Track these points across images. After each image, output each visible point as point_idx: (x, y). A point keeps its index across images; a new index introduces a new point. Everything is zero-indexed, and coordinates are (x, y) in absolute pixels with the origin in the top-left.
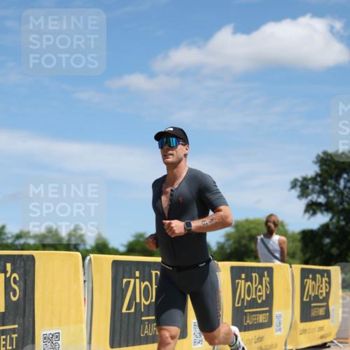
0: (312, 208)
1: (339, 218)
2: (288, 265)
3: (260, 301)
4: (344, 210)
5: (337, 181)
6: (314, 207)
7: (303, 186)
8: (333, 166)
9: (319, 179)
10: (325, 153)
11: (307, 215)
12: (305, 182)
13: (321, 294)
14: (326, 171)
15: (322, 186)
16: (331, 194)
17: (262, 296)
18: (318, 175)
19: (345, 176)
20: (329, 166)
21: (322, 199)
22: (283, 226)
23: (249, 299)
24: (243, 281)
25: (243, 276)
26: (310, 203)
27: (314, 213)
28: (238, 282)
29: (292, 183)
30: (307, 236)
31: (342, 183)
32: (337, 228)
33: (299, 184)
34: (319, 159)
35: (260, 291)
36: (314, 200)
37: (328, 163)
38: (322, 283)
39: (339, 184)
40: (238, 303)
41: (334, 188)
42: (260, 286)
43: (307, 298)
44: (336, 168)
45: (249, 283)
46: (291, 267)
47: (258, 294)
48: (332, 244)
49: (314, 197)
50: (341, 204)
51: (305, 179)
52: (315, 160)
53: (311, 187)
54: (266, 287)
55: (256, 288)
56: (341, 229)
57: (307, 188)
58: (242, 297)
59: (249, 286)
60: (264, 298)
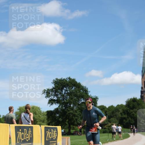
0: (51, 102)
1: (62, 106)
2: (39, 126)
3: (27, 141)
4: (64, 102)
5: (62, 91)
6: (52, 101)
7: (48, 93)
8: (60, 84)
9: (54, 90)
10: (56, 79)
11: (49, 105)
12: (48, 91)
13: (54, 137)
14: (57, 87)
15: (55, 93)
16: (59, 96)
17: (28, 138)
18: (53, 88)
19: (65, 88)
20: (58, 84)
21: (55, 98)
22: (39, 109)
23: (23, 140)
24: (20, 132)
25: (20, 130)
26: (50, 99)
27: (52, 104)
28: (18, 133)
29: (43, 91)
30: (49, 113)
31: (64, 91)
32: (61, 110)
33: (46, 92)
34: (54, 81)
35: (27, 136)
36: (52, 98)
37: (58, 83)
38: (54, 133)
39: (62, 92)
40: (18, 142)
41: (60, 94)
42: (27, 134)
43: (47, 139)
44: (61, 85)
45: (23, 133)
46: (40, 126)
47: (27, 137)
48: (60, 117)
49: (52, 97)
50: (63, 100)
51: (48, 90)
52: (53, 82)
53: (51, 93)
54: (30, 134)
55: (26, 135)
56: (63, 110)
57: (49, 93)
58: (20, 139)
59: (23, 134)
60: (29, 139)
